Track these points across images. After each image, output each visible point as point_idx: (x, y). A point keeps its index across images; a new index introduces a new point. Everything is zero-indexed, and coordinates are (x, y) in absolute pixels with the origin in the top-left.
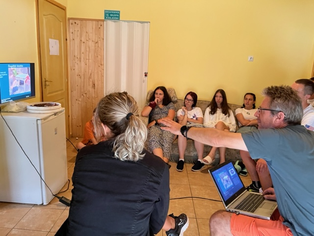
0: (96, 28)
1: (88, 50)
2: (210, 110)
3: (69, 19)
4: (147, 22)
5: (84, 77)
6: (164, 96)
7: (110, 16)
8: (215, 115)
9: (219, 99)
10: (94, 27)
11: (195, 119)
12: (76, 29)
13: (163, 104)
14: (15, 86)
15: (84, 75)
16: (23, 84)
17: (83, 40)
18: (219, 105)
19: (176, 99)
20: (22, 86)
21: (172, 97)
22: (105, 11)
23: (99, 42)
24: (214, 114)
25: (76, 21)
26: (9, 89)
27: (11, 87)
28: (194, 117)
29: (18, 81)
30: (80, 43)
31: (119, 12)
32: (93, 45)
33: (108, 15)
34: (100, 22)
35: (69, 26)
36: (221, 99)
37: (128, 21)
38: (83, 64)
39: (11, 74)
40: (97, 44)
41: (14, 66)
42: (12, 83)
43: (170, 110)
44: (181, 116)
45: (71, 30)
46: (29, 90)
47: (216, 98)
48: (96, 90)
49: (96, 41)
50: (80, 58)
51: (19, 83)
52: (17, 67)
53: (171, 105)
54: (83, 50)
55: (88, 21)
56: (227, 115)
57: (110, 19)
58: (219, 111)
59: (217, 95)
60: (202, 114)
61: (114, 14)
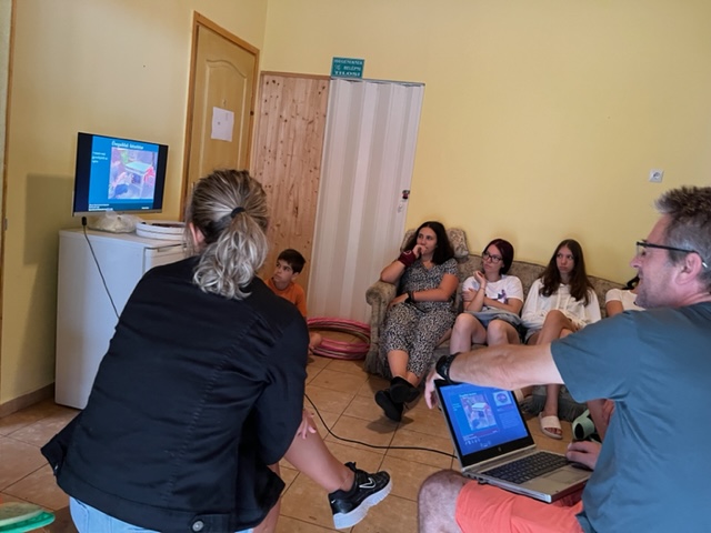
0: (312, 93)
1: (292, 136)
2: (542, 286)
3: (263, 74)
4: (418, 85)
5: (279, 190)
6: (438, 243)
7: (342, 70)
8: (552, 297)
9: (566, 263)
10: (309, 91)
11: (502, 301)
12: (274, 94)
13: (432, 261)
14: (122, 183)
15: (279, 186)
16: (139, 182)
17: (285, 115)
18: (564, 276)
19: (465, 253)
20: (136, 185)
21: (456, 246)
22: (335, 59)
23: (316, 121)
24: (550, 294)
25: (276, 78)
26: (108, 188)
27: (113, 184)
28: (500, 297)
29: (128, 174)
30: (279, 122)
31: (363, 61)
32: (304, 127)
33: (338, 67)
34: (321, 81)
35: (261, 86)
36: (570, 263)
37: (378, 82)
38: (279, 163)
39: (116, 160)
40: (310, 126)
41: (123, 145)
42: (115, 177)
43: (446, 275)
44: (471, 290)
45: (264, 96)
46: (151, 196)
47: (558, 260)
48: (299, 220)
49: (310, 119)
50: (275, 153)
51: (130, 178)
52: (129, 148)
53: (451, 264)
54: (282, 137)
55: (298, 79)
56: (582, 301)
57: (341, 76)
58: (563, 290)
59: (561, 251)
60: (521, 292)
61: (351, 65)
